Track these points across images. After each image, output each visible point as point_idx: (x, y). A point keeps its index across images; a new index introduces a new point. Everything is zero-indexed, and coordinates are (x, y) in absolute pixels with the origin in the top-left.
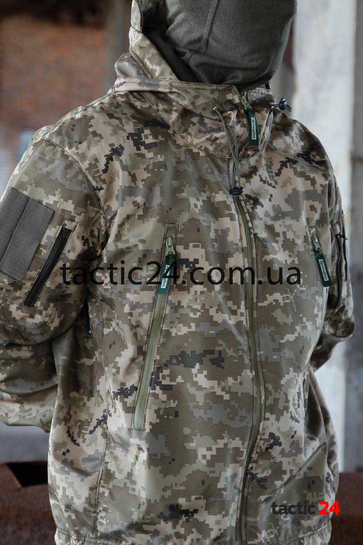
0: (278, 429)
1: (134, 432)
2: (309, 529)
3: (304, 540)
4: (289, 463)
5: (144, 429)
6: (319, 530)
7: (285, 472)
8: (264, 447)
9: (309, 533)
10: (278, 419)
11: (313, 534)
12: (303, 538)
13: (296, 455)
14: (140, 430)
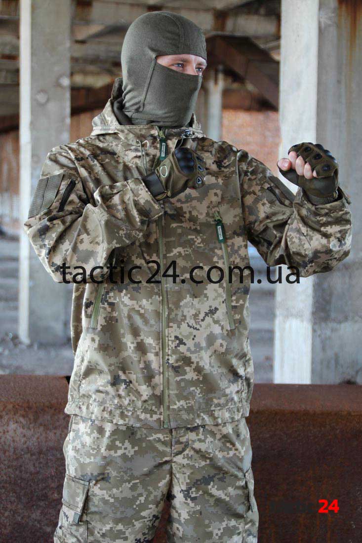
0: (180, 334)
1: (91, 330)
2: (219, 405)
3: (215, 412)
4: (196, 357)
5: (97, 329)
6: (226, 407)
7: (193, 363)
8: (173, 346)
9: (219, 408)
10: (179, 327)
11: (222, 409)
12: (214, 410)
13: (199, 352)
14: (94, 329)
